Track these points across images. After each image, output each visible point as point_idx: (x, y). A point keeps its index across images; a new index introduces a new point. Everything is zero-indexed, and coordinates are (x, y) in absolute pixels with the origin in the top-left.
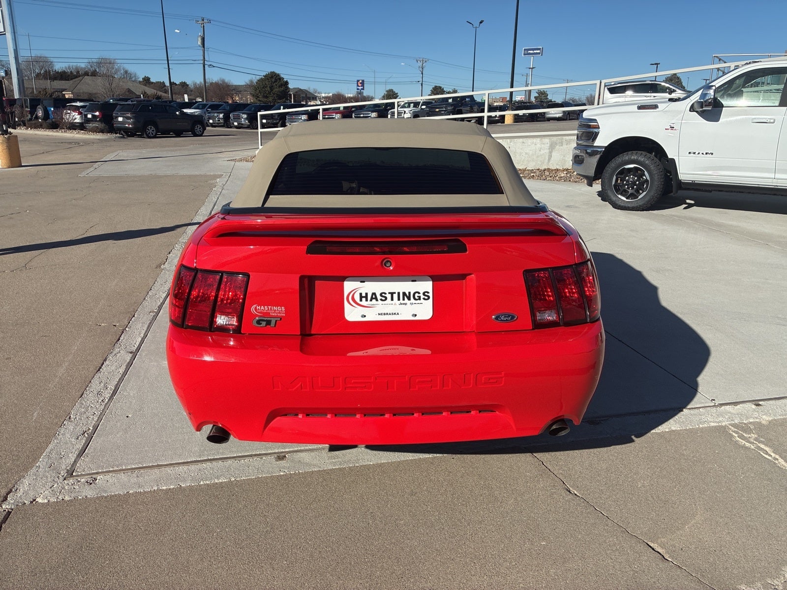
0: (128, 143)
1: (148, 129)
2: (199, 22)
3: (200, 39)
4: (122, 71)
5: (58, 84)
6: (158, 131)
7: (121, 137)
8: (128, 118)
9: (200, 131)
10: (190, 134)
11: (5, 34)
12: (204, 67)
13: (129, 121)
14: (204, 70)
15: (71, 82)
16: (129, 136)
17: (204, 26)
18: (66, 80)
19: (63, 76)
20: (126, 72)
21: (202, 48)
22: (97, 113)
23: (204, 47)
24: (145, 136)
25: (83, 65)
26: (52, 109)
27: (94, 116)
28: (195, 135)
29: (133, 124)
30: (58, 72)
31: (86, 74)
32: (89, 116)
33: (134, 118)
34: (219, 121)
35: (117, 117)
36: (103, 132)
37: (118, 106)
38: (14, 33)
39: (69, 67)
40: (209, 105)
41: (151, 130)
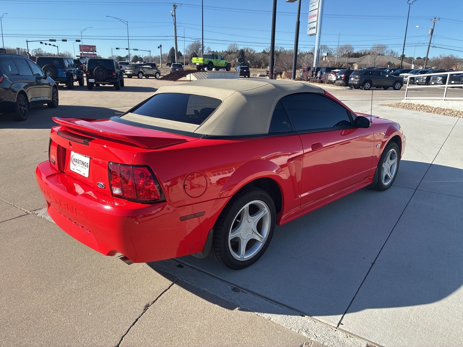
0: (354, 92)
1: (366, 85)
2: (433, 20)
3: (430, 31)
4: (390, 52)
5: (352, 60)
6: (371, 86)
7: (350, 89)
8: (356, 78)
9: (399, 87)
10: (392, 88)
11: (316, 34)
12: (429, 47)
13: (356, 80)
14: (429, 49)
15: (359, 58)
16: (355, 88)
17: (435, 22)
18: (357, 57)
19: (357, 55)
20: (392, 52)
21: (431, 36)
22: (343, 76)
23: (432, 35)
24: (363, 89)
25: (369, 49)
26: (325, 73)
27: (341, 77)
28: (395, 89)
29: (359, 81)
30: (354, 53)
31: (369, 54)
32: (339, 77)
33: (360, 78)
34: (423, 81)
35: (351, 78)
36: (341, 86)
37: (354, 72)
38: (320, 33)
39: (362, 50)
40: (420, 71)
41: (367, 85)
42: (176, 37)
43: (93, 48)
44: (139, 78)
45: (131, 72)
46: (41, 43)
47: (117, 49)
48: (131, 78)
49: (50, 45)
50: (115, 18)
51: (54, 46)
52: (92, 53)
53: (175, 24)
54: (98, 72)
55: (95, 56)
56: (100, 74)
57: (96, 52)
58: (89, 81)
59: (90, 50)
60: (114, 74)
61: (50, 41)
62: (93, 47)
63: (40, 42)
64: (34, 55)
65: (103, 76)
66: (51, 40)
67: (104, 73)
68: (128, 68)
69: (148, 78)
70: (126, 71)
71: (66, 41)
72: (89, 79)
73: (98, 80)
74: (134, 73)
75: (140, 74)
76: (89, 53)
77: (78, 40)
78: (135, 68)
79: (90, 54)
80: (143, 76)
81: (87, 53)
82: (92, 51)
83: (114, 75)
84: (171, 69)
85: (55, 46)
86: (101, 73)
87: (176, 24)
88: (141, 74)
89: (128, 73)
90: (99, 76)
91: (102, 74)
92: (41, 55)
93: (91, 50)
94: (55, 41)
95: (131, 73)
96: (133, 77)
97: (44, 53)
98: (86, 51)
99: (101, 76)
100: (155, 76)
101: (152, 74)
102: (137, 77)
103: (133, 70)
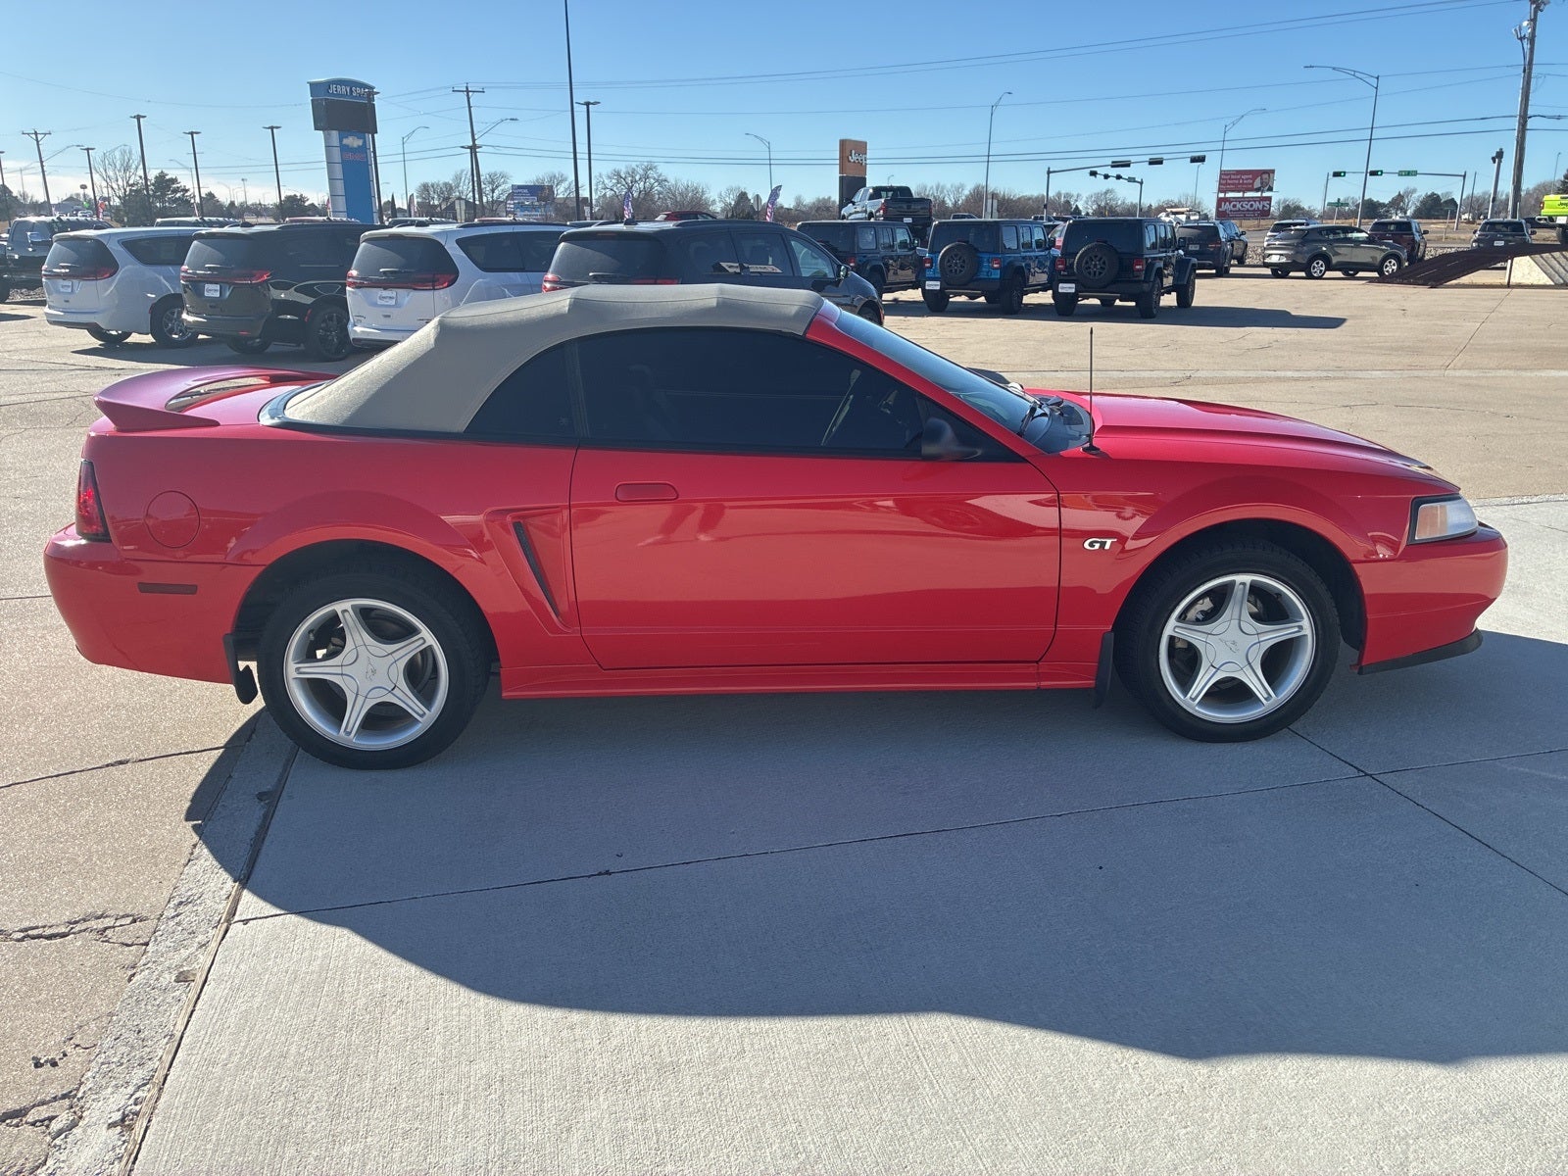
42: (1524, 118)
43: (1263, 178)
44: (1310, 277)
45: (1286, 256)
46: (1094, 174)
47: (1337, 174)
48: (1285, 276)
49: (1119, 177)
50: (1334, 69)
51: (1131, 180)
52: (1258, 194)
53: (1528, 70)
54: (1087, 263)
55: (1264, 206)
56: (1092, 267)
57: (1270, 189)
58: (1060, 291)
59: (1252, 184)
60: (1138, 267)
61: (1112, 166)
62: (1265, 176)
63: (1089, 170)
64: (1090, 211)
65: (1100, 273)
66: (1115, 165)
67: (1104, 263)
68: (1277, 243)
69: (1353, 277)
70: (1270, 255)
71: (1160, 162)
72: (1060, 285)
73: (1085, 287)
74: (1294, 261)
75: (1315, 264)
76: (1248, 194)
77: (1199, 157)
78: (1301, 243)
79: (1249, 199)
80: (1329, 268)
81: (1240, 195)
82: (1257, 190)
83: (1138, 270)
84: (1475, 241)
85: (1135, 181)
86: (1095, 265)
87: (1530, 69)
88: (1321, 262)
89: (1275, 259)
90: (1090, 273)
91: (1099, 267)
92: (1112, 211)
93: (1257, 184)
94: (1128, 165)
95: (1284, 260)
96: (1292, 274)
97: (1119, 202)
98: (1239, 191)
99: (1095, 272)
100: (1379, 269)
101: (1369, 260)
102: (1303, 274)
103: (1292, 249)
